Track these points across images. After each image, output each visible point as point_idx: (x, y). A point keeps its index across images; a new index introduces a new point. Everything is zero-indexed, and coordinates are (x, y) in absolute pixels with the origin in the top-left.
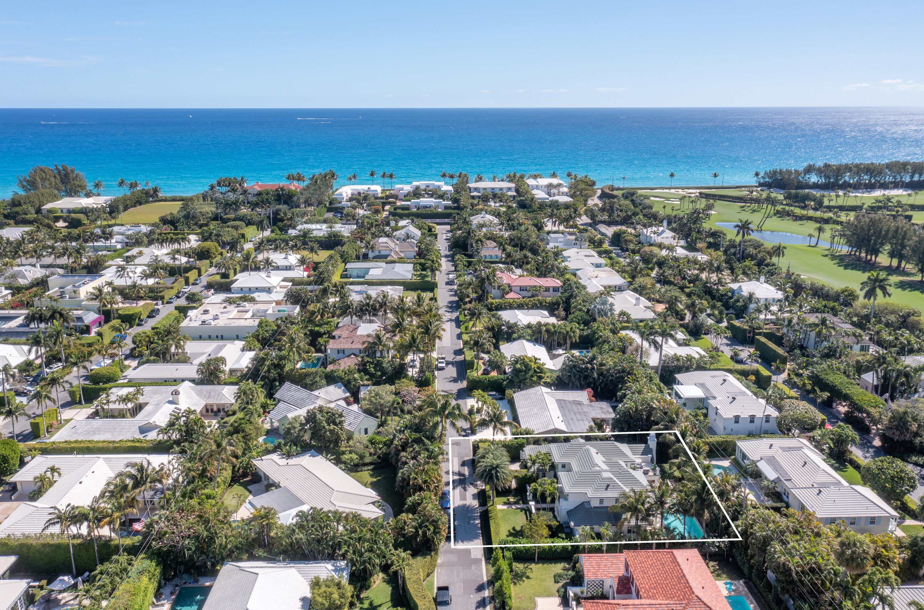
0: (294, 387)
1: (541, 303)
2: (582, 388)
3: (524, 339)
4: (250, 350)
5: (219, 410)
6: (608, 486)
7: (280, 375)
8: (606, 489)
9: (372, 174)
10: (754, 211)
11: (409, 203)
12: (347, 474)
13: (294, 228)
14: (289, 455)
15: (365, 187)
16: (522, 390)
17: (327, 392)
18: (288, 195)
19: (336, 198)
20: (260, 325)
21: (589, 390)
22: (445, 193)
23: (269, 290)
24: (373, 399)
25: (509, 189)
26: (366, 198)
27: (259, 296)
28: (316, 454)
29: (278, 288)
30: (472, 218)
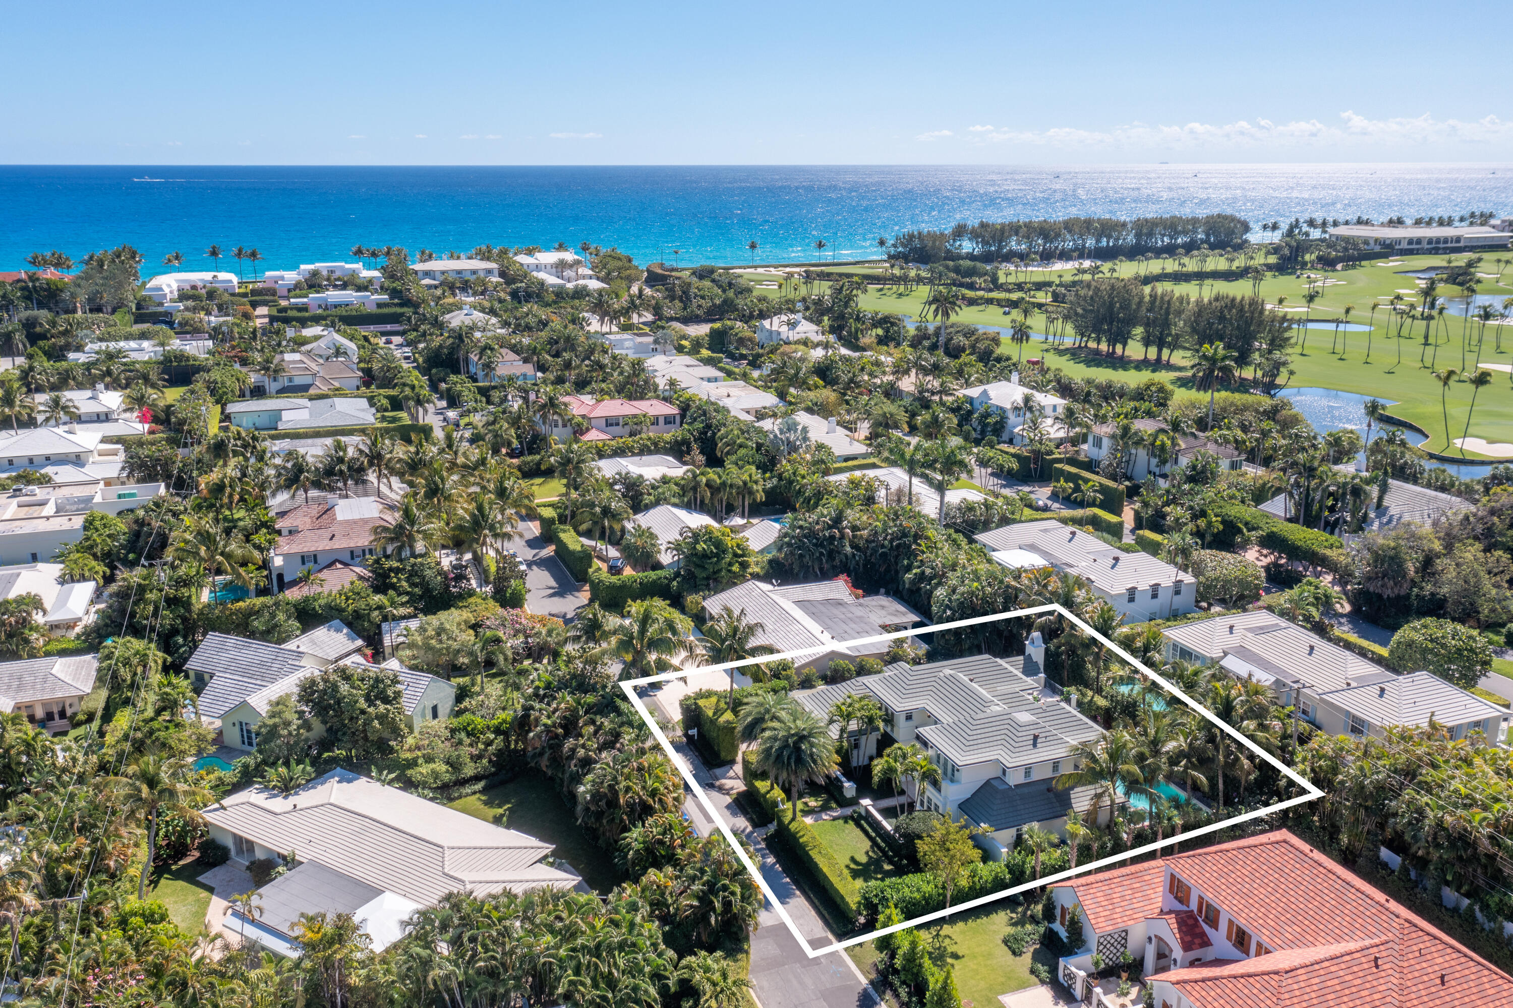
0: (232, 640)
1: (656, 444)
2: (825, 575)
3: (668, 504)
4: (83, 578)
5: (50, 716)
6: (1036, 737)
7: (185, 620)
8: (1035, 745)
9: (214, 253)
10: (900, 294)
11: (305, 300)
12: (444, 805)
13: (79, 348)
14: (287, 788)
15: (208, 276)
16: (716, 593)
17: (313, 642)
18: (48, 289)
19: (150, 297)
20: (89, 525)
21: (841, 576)
22: (370, 281)
23: (77, 460)
24: (433, 642)
25: (489, 272)
26: (211, 295)
27: (63, 473)
28: (351, 775)
29: (95, 453)
30: (447, 317)
